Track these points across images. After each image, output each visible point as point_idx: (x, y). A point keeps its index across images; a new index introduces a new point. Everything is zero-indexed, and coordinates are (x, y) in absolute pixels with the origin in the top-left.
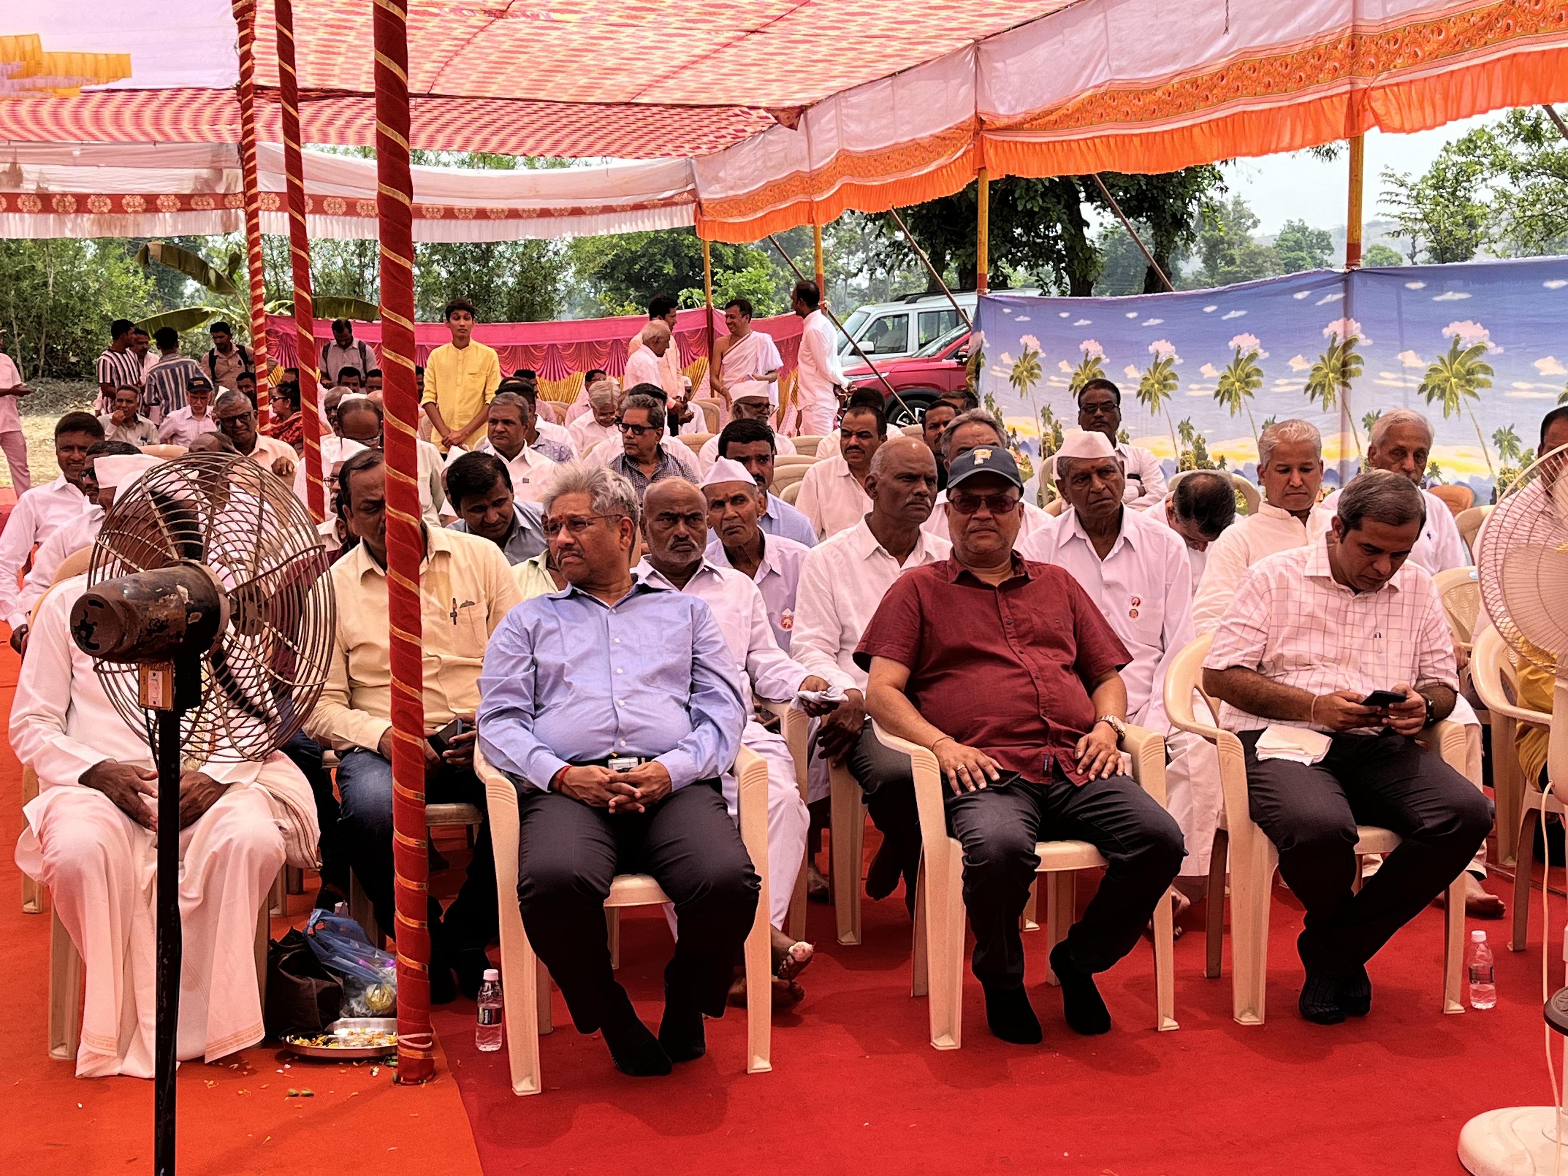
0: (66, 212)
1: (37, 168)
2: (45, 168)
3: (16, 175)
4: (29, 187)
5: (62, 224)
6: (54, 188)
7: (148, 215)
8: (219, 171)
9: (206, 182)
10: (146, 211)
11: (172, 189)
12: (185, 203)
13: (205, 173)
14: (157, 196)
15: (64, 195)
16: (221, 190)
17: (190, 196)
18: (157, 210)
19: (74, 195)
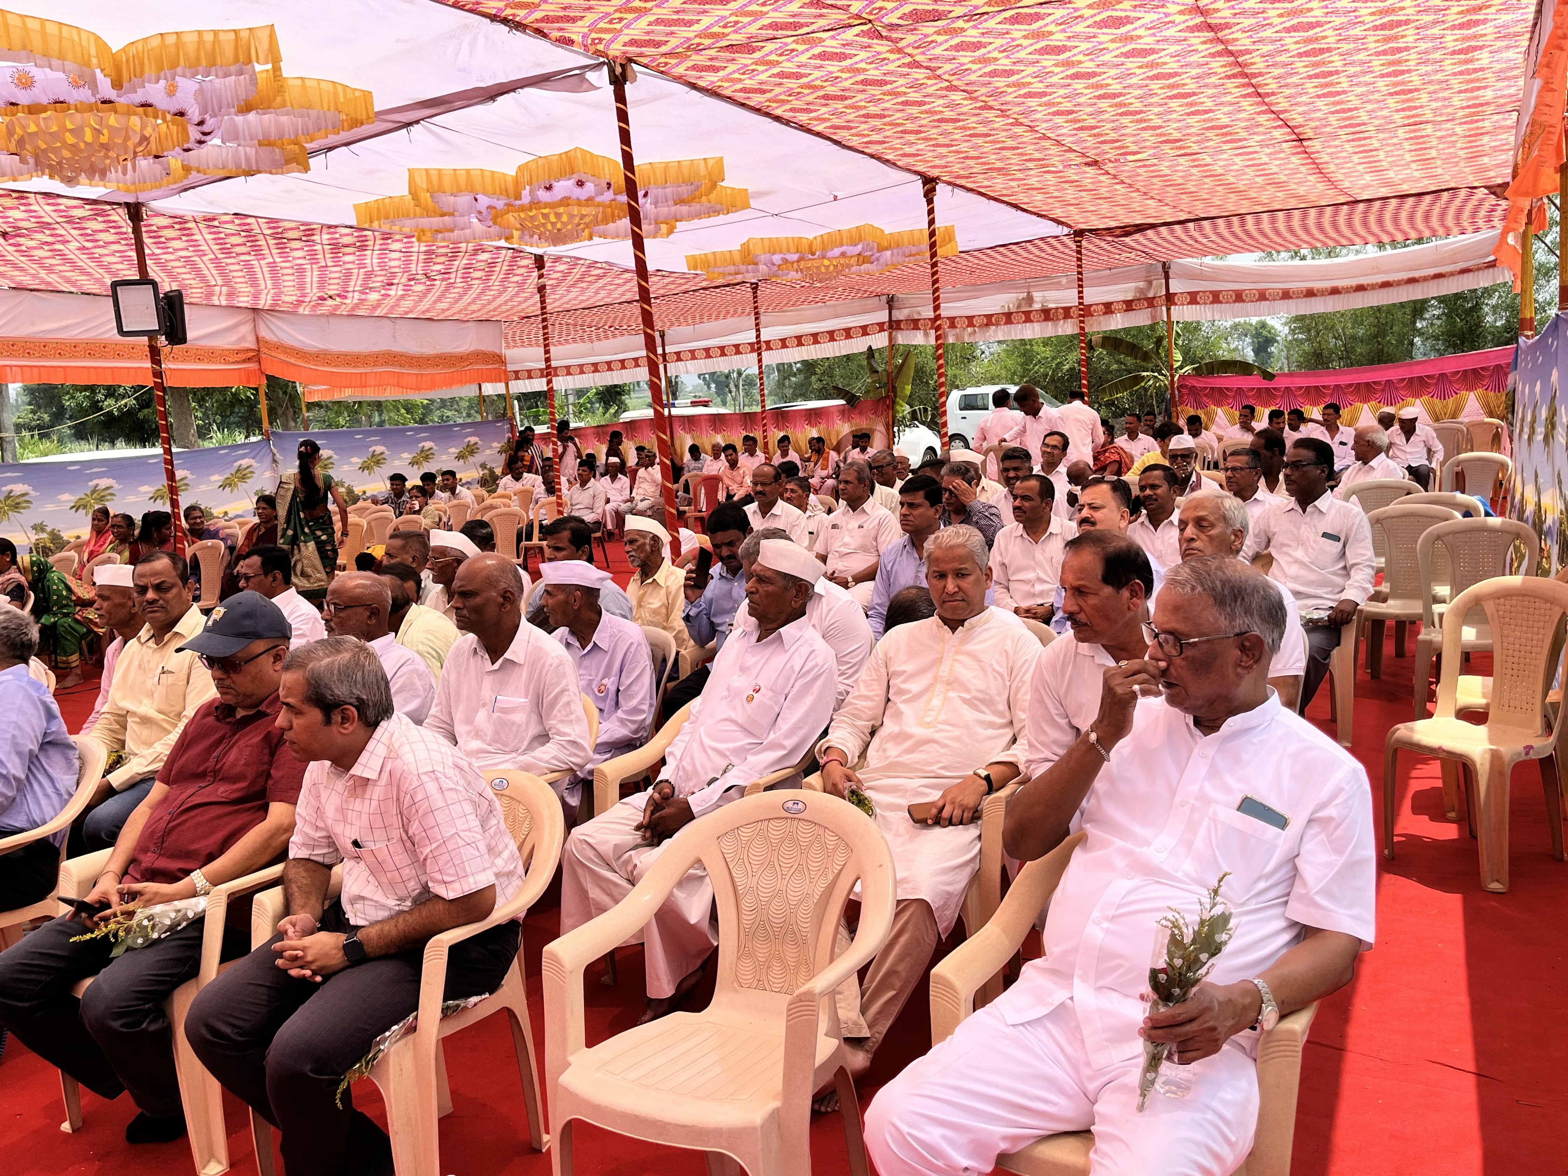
0: (1058, 319)
1: (1041, 294)
2: (1046, 294)
3: (1030, 299)
4: (1037, 306)
5: (1055, 327)
6: (1052, 306)
7: (1106, 316)
8: (1150, 283)
9: (1141, 291)
10: (1105, 313)
11: (1121, 297)
12: (1129, 306)
13: (1141, 284)
14: (1112, 303)
15: (1057, 308)
16: (1151, 295)
17: (1132, 301)
18: (1112, 312)
19: (1063, 308)
